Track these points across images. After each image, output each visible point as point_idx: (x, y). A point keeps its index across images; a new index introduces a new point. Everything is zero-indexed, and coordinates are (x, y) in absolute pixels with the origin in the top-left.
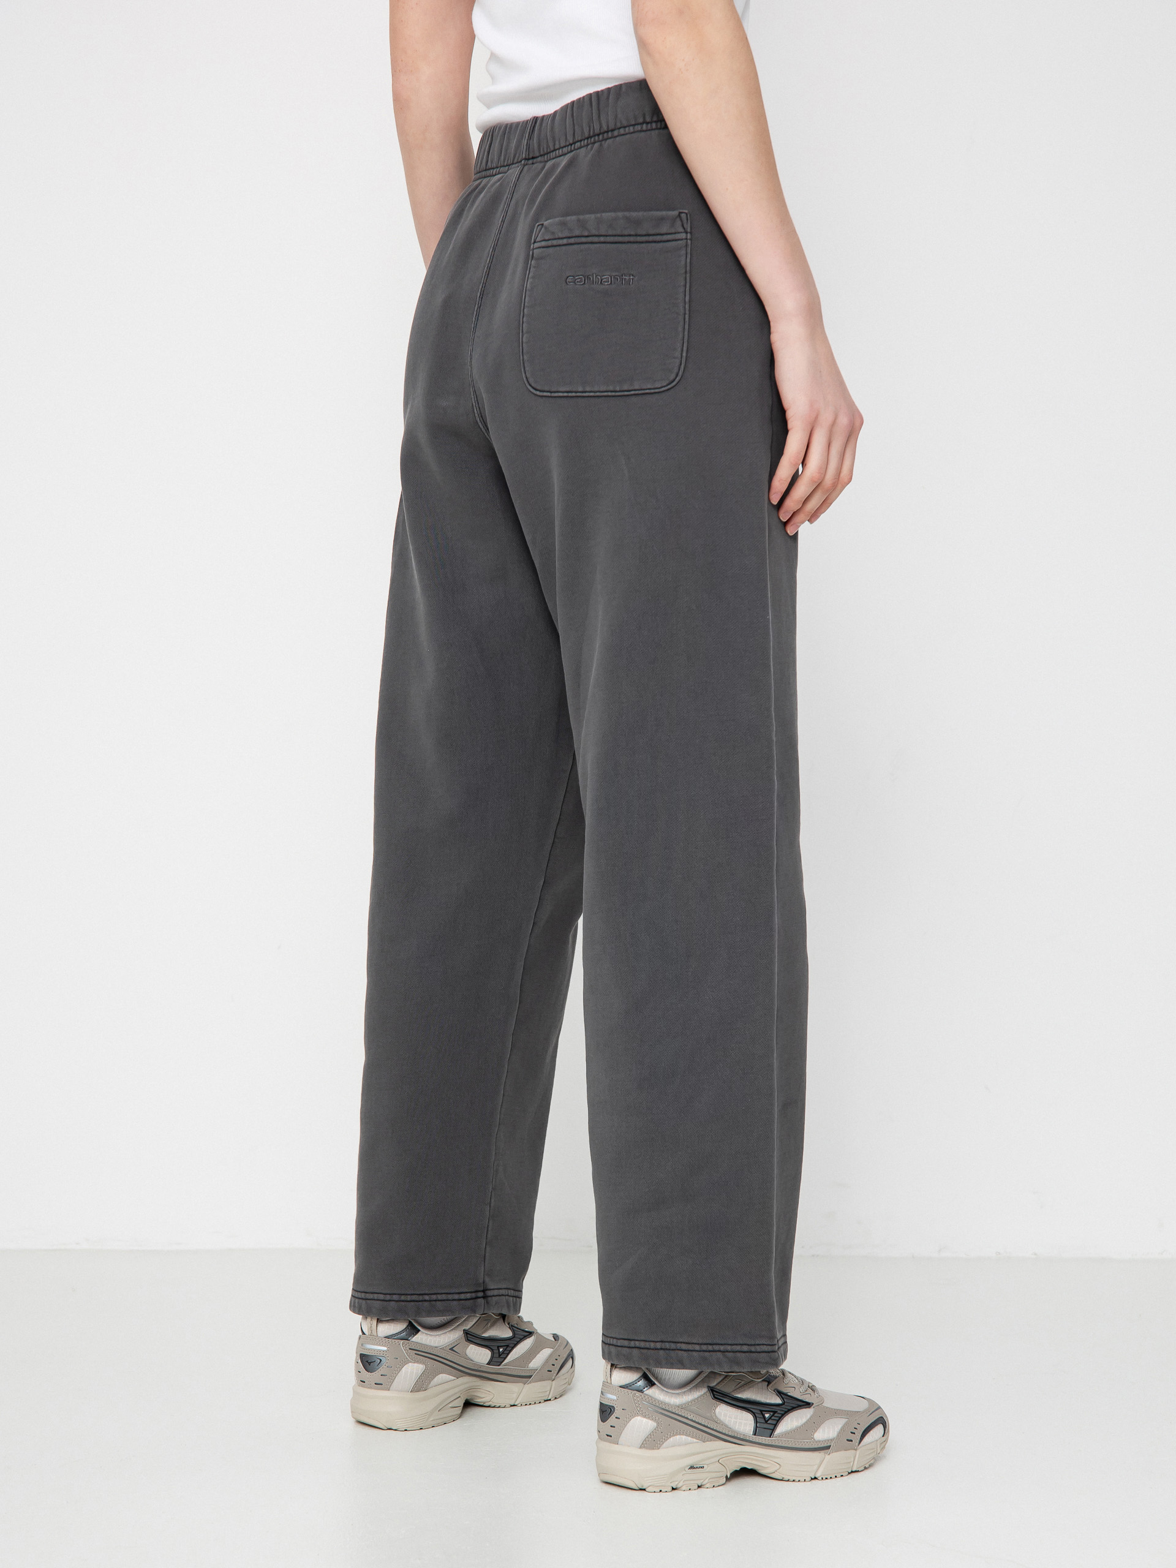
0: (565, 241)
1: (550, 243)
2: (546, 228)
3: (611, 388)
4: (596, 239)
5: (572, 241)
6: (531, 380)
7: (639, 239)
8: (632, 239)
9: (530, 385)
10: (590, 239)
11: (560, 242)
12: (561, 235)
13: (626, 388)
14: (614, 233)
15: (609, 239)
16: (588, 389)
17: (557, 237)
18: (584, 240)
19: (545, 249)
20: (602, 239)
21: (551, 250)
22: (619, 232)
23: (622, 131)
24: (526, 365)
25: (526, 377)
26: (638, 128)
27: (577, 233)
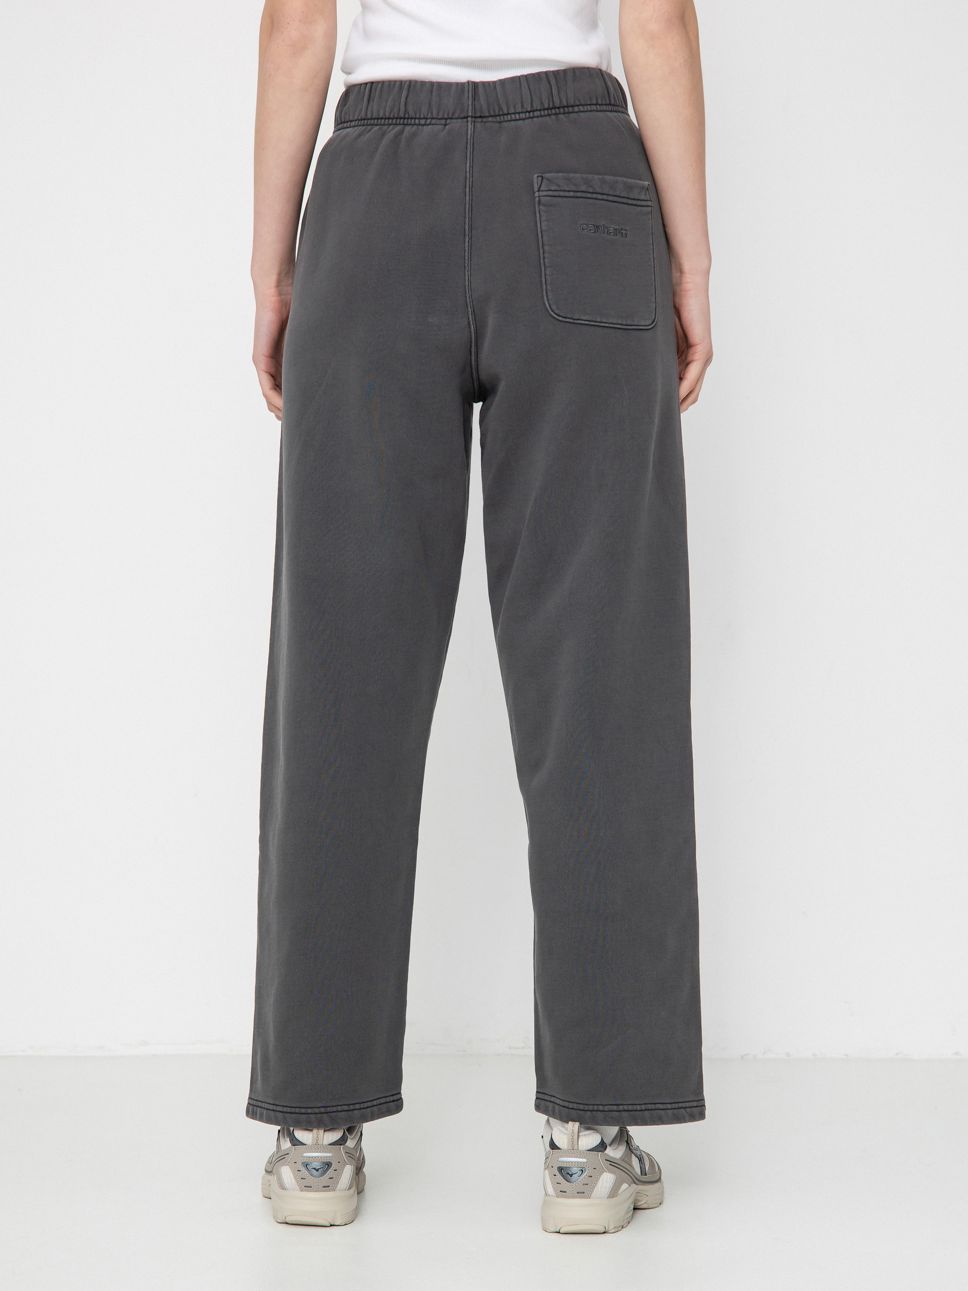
0: (571, 194)
1: (556, 193)
2: (548, 179)
3: (620, 322)
4: (600, 197)
5: (579, 194)
6: (554, 307)
7: (630, 201)
8: (625, 200)
9: (552, 311)
10: (594, 196)
11: (567, 194)
12: (567, 189)
13: (629, 323)
14: (614, 194)
15: (610, 198)
16: (604, 321)
17: (563, 189)
18: (589, 195)
19: (552, 198)
20: (605, 197)
21: (559, 199)
22: (618, 193)
23: (581, 108)
24: (549, 294)
25: (549, 305)
26: (594, 107)
27: (583, 188)
